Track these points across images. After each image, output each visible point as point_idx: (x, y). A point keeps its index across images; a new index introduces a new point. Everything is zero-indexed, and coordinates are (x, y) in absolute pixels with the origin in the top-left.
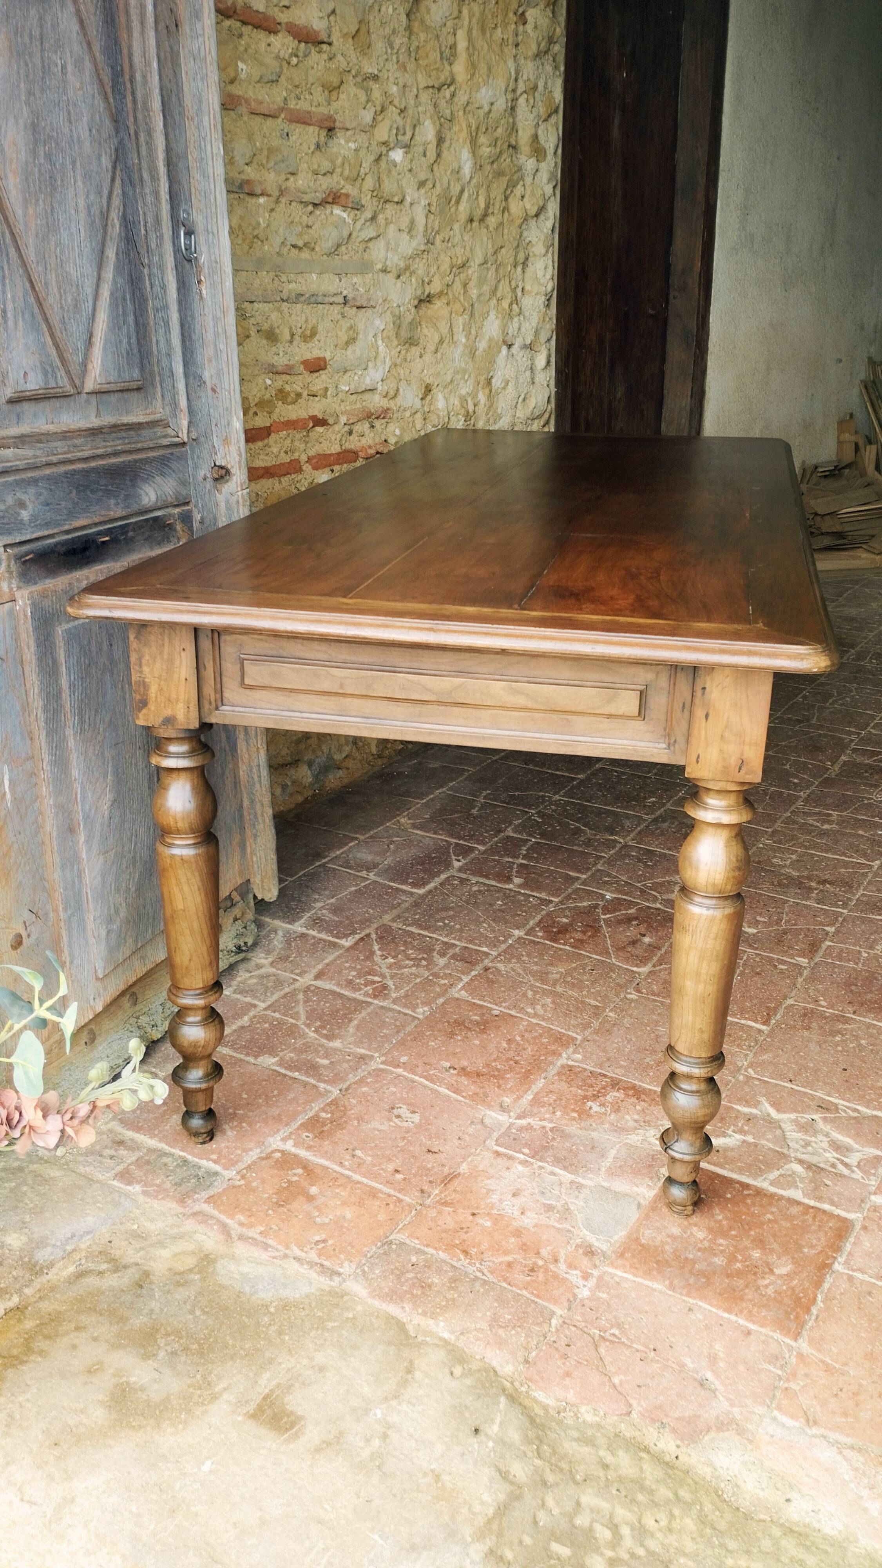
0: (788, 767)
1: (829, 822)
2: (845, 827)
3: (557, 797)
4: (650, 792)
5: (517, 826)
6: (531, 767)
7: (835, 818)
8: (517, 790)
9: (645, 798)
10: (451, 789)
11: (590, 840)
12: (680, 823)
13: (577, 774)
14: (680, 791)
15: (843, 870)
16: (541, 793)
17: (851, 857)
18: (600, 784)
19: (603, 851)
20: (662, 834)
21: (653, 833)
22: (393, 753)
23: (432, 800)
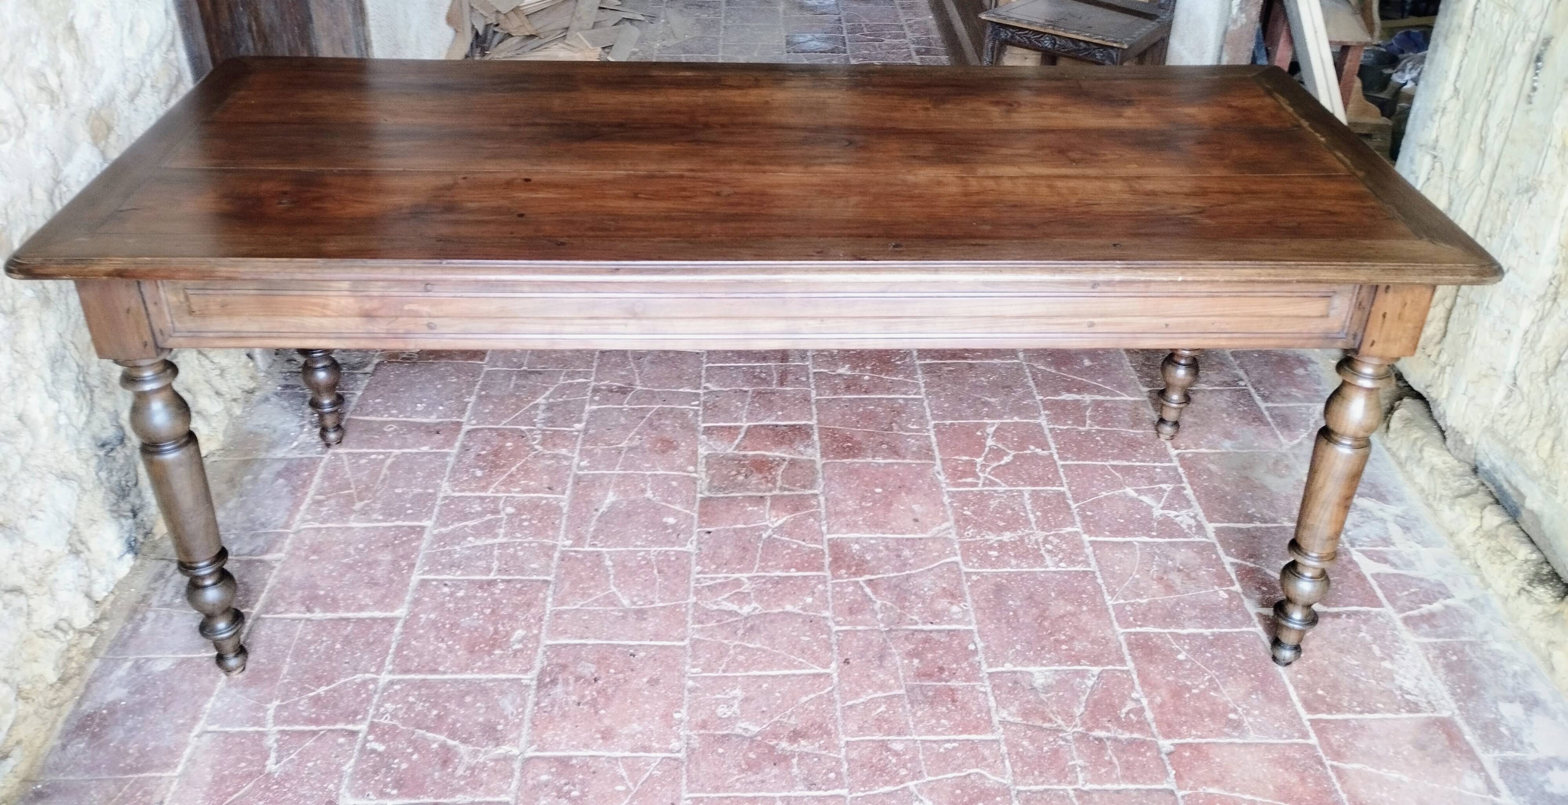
0: (649, 494)
1: (742, 598)
2: (769, 606)
3: (385, 678)
4: (511, 617)
5: (353, 777)
6: (318, 615)
7: (747, 587)
8: (319, 680)
9: (508, 635)
10: (213, 719)
11: (473, 769)
12: (578, 679)
13: (393, 608)
14: (544, 599)
15: (804, 699)
16: (359, 677)
17: (800, 666)
18: (434, 623)
19: (502, 792)
20: (564, 716)
21: (552, 719)
22: (83, 659)
23: (192, 761)
